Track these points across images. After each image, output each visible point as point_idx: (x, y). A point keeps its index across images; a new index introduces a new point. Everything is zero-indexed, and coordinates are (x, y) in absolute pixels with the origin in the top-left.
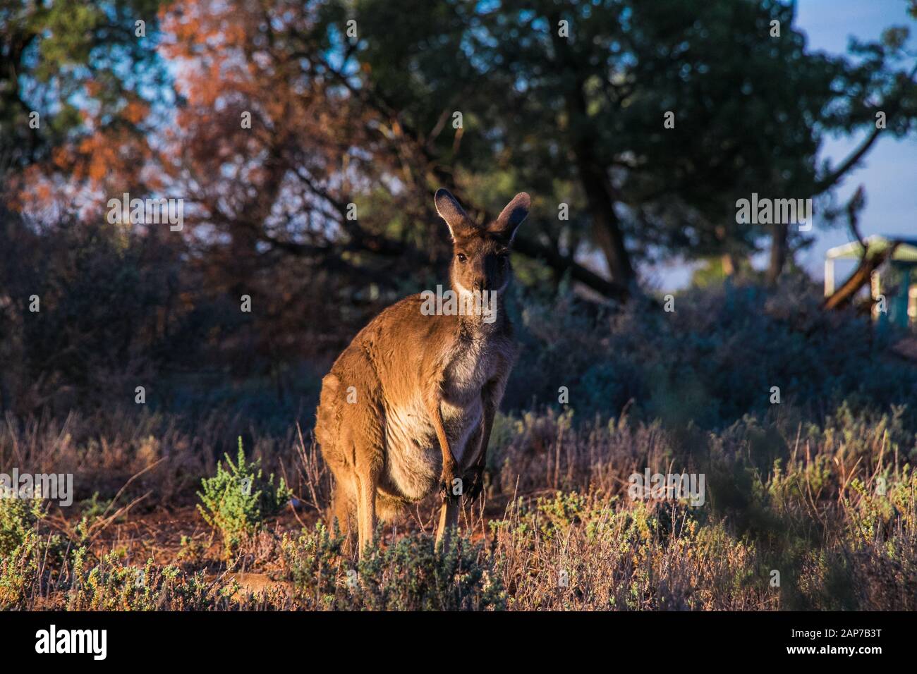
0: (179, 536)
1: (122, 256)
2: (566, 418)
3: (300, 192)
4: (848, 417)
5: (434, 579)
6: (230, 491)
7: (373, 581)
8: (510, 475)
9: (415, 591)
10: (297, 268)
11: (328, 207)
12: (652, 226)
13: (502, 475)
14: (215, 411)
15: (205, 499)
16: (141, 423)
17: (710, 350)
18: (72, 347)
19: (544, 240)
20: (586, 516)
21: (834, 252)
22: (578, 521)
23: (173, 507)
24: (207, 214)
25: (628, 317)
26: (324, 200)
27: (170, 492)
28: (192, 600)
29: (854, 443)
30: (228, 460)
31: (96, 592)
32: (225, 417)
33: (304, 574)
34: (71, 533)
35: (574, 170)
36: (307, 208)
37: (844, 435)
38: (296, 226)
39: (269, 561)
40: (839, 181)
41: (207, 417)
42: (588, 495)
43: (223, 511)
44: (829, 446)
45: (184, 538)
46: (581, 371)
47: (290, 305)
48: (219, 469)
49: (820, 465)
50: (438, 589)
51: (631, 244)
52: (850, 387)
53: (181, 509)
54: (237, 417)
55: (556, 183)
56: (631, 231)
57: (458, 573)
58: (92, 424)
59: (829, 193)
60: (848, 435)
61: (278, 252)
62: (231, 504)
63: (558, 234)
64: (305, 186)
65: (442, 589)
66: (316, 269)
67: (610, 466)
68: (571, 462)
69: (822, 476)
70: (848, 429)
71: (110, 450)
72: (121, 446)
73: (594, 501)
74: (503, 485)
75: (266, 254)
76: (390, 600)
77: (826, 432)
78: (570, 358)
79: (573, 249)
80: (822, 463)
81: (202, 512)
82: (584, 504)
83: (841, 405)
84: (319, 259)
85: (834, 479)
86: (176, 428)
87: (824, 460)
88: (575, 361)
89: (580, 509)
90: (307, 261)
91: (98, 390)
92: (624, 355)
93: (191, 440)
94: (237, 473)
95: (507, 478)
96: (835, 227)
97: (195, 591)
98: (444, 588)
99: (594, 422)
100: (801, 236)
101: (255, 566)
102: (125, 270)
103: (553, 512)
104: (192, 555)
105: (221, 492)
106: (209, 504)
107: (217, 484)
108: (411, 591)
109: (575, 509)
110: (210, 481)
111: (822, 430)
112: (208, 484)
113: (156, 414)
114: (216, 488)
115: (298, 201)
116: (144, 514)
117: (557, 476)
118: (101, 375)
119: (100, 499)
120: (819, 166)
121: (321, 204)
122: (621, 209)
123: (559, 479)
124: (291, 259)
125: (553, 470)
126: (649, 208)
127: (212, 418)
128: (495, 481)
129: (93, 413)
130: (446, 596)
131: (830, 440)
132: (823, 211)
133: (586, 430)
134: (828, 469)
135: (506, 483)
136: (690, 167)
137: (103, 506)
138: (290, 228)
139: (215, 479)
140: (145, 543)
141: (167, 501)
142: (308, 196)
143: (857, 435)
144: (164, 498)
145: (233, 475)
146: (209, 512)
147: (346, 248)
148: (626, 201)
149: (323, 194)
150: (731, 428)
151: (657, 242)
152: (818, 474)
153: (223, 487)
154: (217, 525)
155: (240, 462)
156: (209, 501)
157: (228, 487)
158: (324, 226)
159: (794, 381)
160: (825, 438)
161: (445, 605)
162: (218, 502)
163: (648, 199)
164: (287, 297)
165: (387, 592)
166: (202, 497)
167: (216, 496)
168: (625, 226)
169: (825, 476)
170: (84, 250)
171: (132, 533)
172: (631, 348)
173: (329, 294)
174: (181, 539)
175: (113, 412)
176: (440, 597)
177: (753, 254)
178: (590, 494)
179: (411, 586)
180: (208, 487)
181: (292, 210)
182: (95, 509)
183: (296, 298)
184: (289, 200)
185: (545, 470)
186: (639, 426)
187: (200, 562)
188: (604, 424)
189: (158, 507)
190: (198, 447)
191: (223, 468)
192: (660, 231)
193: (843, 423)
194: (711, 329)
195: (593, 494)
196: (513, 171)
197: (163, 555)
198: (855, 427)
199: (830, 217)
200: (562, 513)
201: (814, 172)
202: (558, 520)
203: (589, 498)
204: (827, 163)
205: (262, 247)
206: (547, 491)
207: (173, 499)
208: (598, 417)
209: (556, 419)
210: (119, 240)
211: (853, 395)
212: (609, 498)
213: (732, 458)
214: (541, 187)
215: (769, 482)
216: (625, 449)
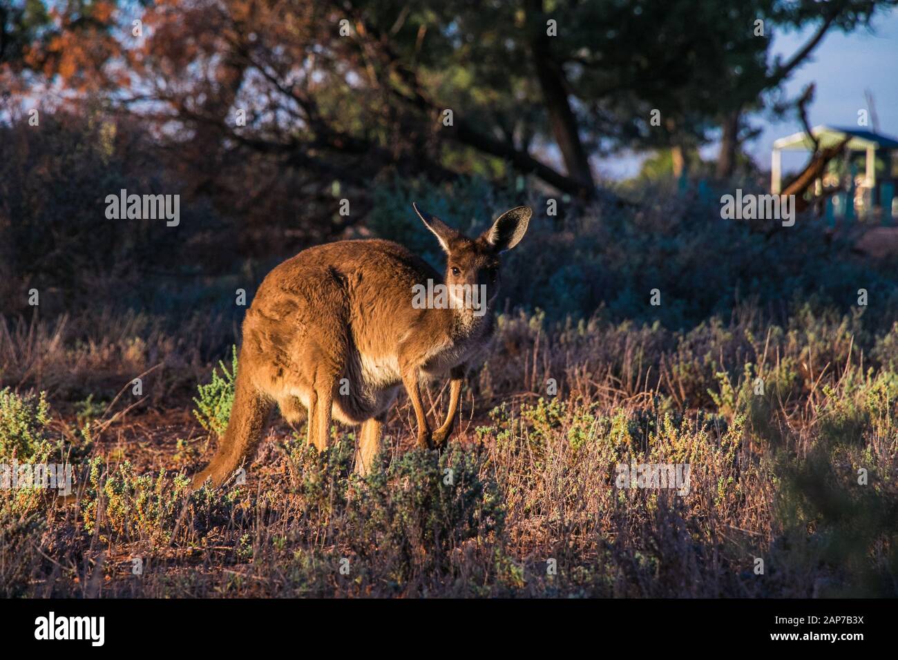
0: (175, 439)
1: (106, 163)
2: (537, 320)
3: (266, 90)
4: (810, 318)
5: (439, 492)
6: (225, 397)
7: (381, 494)
8: (488, 378)
9: (420, 503)
10: (264, 165)
11: (293, 105)
12: (605, 119)
13: (480, 378)
14: (197, 313)
15: (201, 405)
16: (128, 325)
17: (674, 252)
18: (58, 251)
19: (499, 133)
20: (567, 421)
21: (781, 142)
22: (557, 425)
23: (164, 408)
24: (175, 112)
25: (595, 220)
26: (289, 99)
27: (160, 394)
28: (202, 508)
29: (816, 345)
30: (223, 367)
31: (112, 500)
32: (208, 319)
33: (315, 487)
34: (70, 435)
35: (530, 67)
36: (273, 106)
37: (807, 336)
38: (262, 124)
39: (265, 465)
40: (791, 75)
41: (190, 317)
42: (569, 400)
43: (219, 416)
44: (793, 347)
45: (180, 442)
46: (549, 272)
47: (257, 201)
48: (214, 376)
49: (786, 368)
50: (442, 501)
51: (585, 137)
52: (810, 288)
53: (172, 411)
54: (219, 318)
55: (513, 79)
56: (585, 124)
57: (461, 485)
58: (79, 325)
59: (779, 87)
60: (811, 337)
61: (244, 150)
62: (226, 409)
63: (513, 127)
64: (272, 85)
65: (445, 501)
66: (282, 166)
67: (584, 370)
68: (548, 364)
69: (788, 378)
70: (811, 331)
71: (98, 351)
72: (108, 347)
73: (574, 407)
74: (481, 388)
75: (234, 151)
76: (397, 511)
77: (790, 334)
78: (539, 260)
79: (526, 142)
80: (788, 366)
81: (199, 417)
82: (565, 410)
83: (802, 307)
84: (285, 157)
85: (800, 380)
86: (162, 329)
87: (789, 363)
88: (543, 262)
89: (561, 414)
90: (272, 158)
91: (84, 292)
92: (591, 256)
93: (176, 342)
94: (231, 380)
95: (485, 380)
96: (785, 121)
97: (205, 499)
98: (448, 500)
99: (565, 323)
100: (749, 127)
101: (251, 469)
102: (110, 177)
103: (535, 417)
104: (188, 457)
105: (216, 398)
106: (205, 409)
107: (213, 390)
108: (417, 504)
109: (556, 415)
110: (206, 387)
111: (786, 332)
112: (204, 390)
113: (140, 315)
114: (212, 394)
115: (265, 99)
116: (136, 415)
117: (533, 379)
118: (86, 277)
119: (93, 400)
120: (771, 62)
121: (287, 103)
122: (575, 103)
123: (536, 382)
124: (257, 156)
125: (530, 372)
126: (602, 103)
127: (195, 319)
128: (472, 383)
129: (80, 315)
130: (450, 509)
131: (793, 341)
132: (773, 105)
133: (556, 330)
134: (794, 371)
135: (485, 386)
136: (644, 63)
137: (97, 408)
138: (257, 126)
139: (210, 386)
140: (141, 445)
141: (158, 403)
142: (275, 95)
143: (819, 335)
144: (155, 400)
145: (227, 381)
146: (205, 418)
147: (312, 145)
148: (581, 97)
149: (289, 92)
150: (698, 329)
151: (609, 135)
152: (784, 375)
153: (219, 393)
154: (213, 430)
155: (234, 369)
156: (205, 406)
157: (223, 393)
158: (290, 124)
159: (755, 282)
160: (788, 340)
161: (449, 516)
162: (213, 407)
163: (602, 94)
164: (254, 193)
165: (394, 504)
166: (198, 402)
167: (211, 401)
168: (579, 119)
169: (791, 378)
170: (69, 157)
171: (129, 435)
172: (597, 250)
173: (295, 192)
174: (176, 442)
175: (100, 314)
176: (444, 508)
177: (703, 145)
178: (571, 400)
179: (416, 498)
180: (204, 393)
181: (259, 109)
182: (89, 411)
183: (264, 194)
184: (255, 99)
185: (523, 374)
186: (608, 327)
187: (197, 465)
188: (574, 325)
189: (149, 408)
190: (183, 349)
191: (217, 374)
192: (613, 124)
193: (806, 325)
194: (675, 231)
195: (574, 401)
196: (472, 67)
197: (160, 457)
198: (817, 328)
199: (779, 110)
200: (543, 418)
201: (766, 68)
202: (540, 425)
203: (570, 403)
204: (778, 59)
205: (228, 144)
206: (525, 395)
207: (163, 401)
208: (569, 319)
209: (528, 321)
210: (103, 147)
211: (814, 295)
212: (589, 404)
213: (701, 361)
214: (497, 82)
215: (739, 386)
216: (598, 352)
